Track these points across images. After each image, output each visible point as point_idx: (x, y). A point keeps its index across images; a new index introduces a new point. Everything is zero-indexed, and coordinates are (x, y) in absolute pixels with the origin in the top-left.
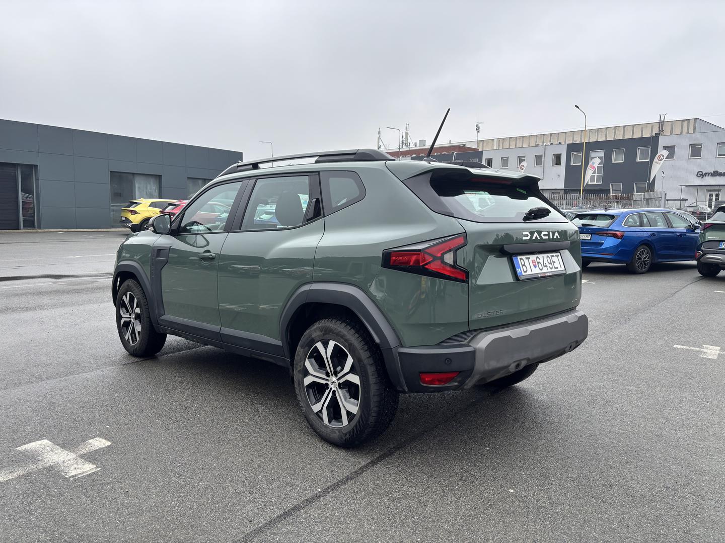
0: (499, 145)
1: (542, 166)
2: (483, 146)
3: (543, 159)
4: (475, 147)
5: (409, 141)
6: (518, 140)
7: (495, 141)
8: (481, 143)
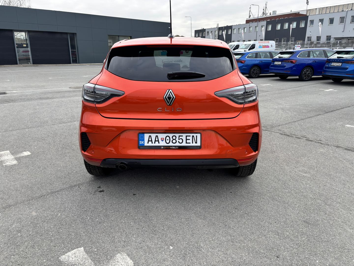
0: (320, 12)
1: (344, 23)
2: (310, 13)
3: (345, 19)
4: (306, 14)
5: (267, 12)
6: (331, 8)
7: (318, 9)
8: (309, 11)
